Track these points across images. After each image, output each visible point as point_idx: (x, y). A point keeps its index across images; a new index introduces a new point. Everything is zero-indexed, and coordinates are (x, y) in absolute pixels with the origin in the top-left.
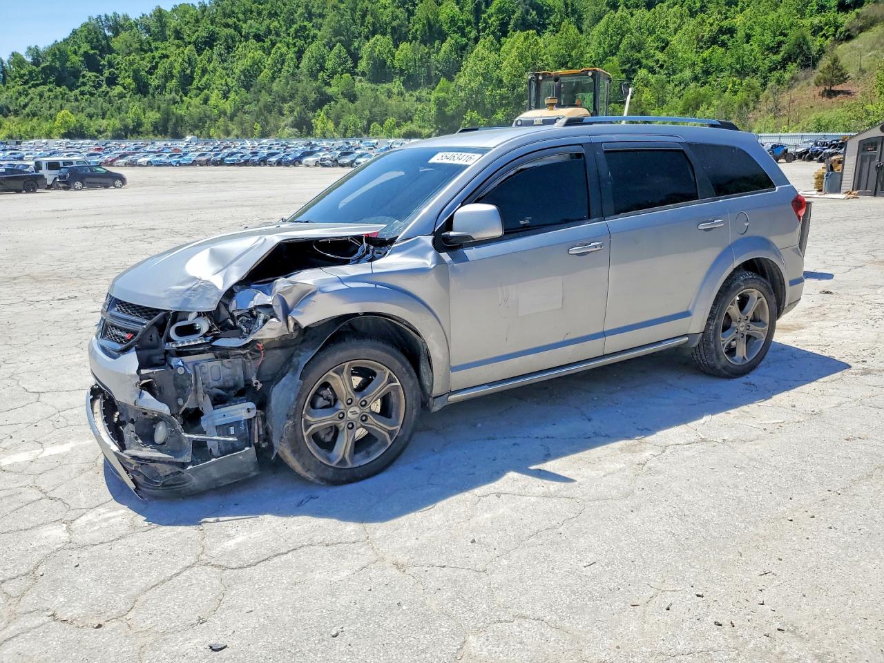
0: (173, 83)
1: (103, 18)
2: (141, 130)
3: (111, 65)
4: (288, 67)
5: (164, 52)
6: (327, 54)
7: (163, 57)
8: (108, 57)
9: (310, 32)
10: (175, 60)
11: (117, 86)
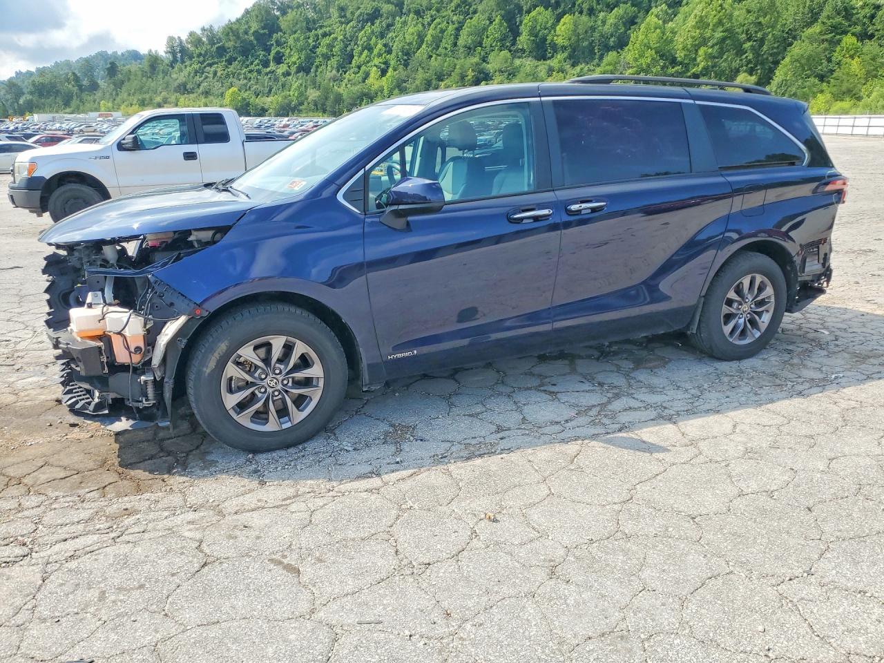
0: (334, 62)
2: (301, 108)
3: (278, 43)
4: (447, 43)
5: (327, 29)
6: (485, 29)
7: (325, 35)
8: (275, 36)
9: (470, 7)
10: (336, 38)
11: (282, 65)
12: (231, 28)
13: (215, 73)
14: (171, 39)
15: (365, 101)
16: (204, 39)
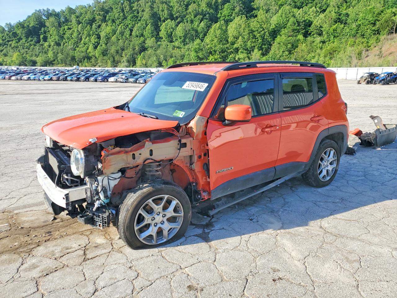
1: (42, 11)
2: (54, 62)
3: (45, 32)
4: (126, 34)
5: (69, 27)
6: (144, 28)
7: (68, 29)
8: (43, 29)
9: (137, 18)
10: (74, 30)
11: (46, 42)
12: (20, 24)
13: (11, 45)
15: (86, 59)
16: (6, 29)
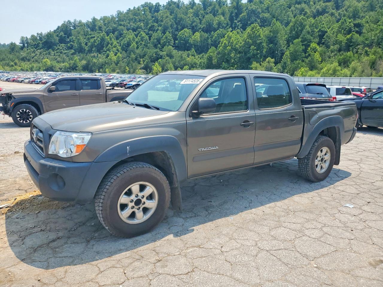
0: (95, 49)
3: (71, 41)
4: (145, 43)
6: (162, 37)
7: (92, 38)
8: (70, 37)
11: (72, 50)
14: (23, 37)
15: (106, 66)
16: (38, 38)
